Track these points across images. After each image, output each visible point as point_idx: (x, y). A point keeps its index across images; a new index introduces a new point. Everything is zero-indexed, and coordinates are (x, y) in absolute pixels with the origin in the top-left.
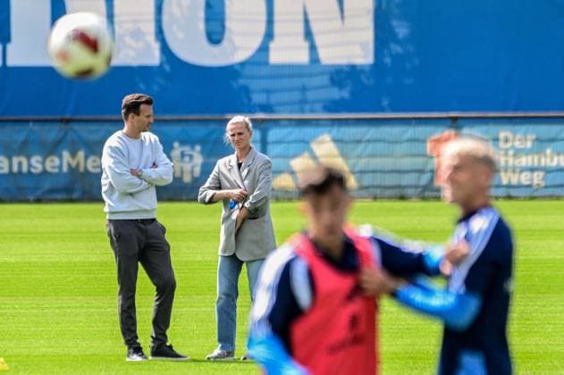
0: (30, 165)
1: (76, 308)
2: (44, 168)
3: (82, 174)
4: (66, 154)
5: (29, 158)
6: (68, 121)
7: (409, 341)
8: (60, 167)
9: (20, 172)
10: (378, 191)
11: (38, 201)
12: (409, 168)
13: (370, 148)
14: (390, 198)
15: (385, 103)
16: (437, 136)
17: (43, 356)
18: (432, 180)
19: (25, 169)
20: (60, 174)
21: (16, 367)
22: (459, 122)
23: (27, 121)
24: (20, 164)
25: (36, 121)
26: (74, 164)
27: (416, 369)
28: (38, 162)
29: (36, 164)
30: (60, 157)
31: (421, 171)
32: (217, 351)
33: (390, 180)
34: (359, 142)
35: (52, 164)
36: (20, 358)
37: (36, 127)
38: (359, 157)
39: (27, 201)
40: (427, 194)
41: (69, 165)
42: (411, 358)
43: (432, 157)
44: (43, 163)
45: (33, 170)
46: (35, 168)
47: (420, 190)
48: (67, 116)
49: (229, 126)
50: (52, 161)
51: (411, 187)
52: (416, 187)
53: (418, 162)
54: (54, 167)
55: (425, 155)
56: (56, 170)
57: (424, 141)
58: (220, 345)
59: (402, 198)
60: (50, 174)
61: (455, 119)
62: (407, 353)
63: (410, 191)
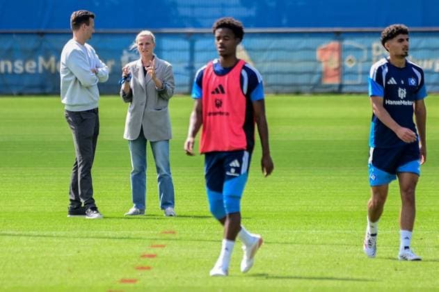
0: (13, 68)
1: (50, 176)
2: (24, 70)
3: (53, 74)
4: (41, 60)
5: (13, 62)
6: (42, 34)
7: (304, 203)
8: (37, 68)
9: (6, 73)
10: (279, 88)
11: (20, 94)
12: (303, 70)
13: (273, 55)
14: (288, 93)
15: (284, 21)
16: (324, 46)
17: (25, 212)
18: (320, 80)
19: (10, 70)
20: (37, 74)
21: (5, 221)
22: (342, 35)
23: (11, 34)
24: (6, 67)
25: (17, 34)
26: (47, 66)
27: (310, 223)
28: (20, 65)
29: (19, 66)
30: (37, 61)
31: (312, 73)
32: (133, 209)
33: (288, 79)
34: (264, 50)
35: (31, 66)
36: (7, 214)
37: (19, 39)
38: (265, 61)
39: (11, 95)
40: (317, 90)
41: (43, 67)
42: (306, 215)
43: (320, 62)
44: (24, 65)
45: (16, 71)
46: (17, 69)
47: (311, 87)
48: (42, 30)
49: (139, 37)
50: (31, 64)
51: (304, 85)
52: (308, 85)
53: (309, 66)
54: (31, 69)
55: (315, 61)
56: (33, 71)
57: (314, 50)
58: (135, 205)
59: (298, 93)
60: (28, 74)
61: (338, 33)
62: (302, 211)
63: (304, 88)
